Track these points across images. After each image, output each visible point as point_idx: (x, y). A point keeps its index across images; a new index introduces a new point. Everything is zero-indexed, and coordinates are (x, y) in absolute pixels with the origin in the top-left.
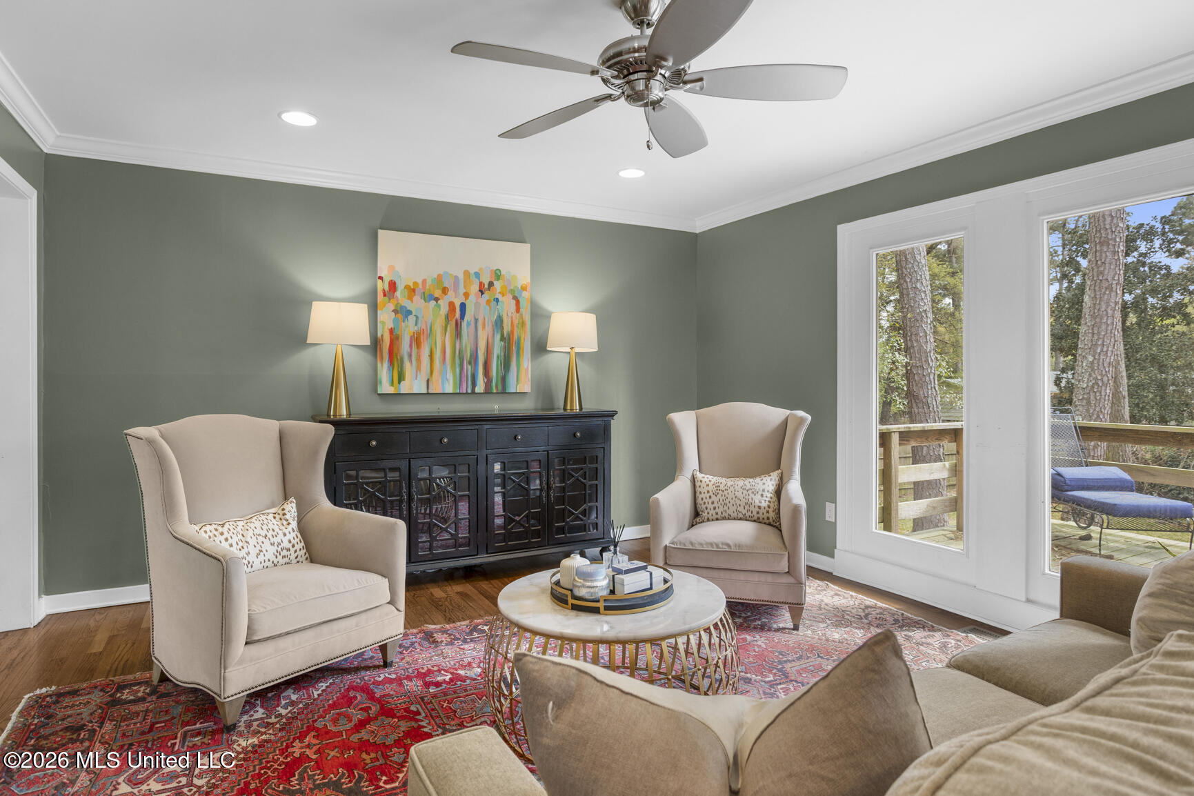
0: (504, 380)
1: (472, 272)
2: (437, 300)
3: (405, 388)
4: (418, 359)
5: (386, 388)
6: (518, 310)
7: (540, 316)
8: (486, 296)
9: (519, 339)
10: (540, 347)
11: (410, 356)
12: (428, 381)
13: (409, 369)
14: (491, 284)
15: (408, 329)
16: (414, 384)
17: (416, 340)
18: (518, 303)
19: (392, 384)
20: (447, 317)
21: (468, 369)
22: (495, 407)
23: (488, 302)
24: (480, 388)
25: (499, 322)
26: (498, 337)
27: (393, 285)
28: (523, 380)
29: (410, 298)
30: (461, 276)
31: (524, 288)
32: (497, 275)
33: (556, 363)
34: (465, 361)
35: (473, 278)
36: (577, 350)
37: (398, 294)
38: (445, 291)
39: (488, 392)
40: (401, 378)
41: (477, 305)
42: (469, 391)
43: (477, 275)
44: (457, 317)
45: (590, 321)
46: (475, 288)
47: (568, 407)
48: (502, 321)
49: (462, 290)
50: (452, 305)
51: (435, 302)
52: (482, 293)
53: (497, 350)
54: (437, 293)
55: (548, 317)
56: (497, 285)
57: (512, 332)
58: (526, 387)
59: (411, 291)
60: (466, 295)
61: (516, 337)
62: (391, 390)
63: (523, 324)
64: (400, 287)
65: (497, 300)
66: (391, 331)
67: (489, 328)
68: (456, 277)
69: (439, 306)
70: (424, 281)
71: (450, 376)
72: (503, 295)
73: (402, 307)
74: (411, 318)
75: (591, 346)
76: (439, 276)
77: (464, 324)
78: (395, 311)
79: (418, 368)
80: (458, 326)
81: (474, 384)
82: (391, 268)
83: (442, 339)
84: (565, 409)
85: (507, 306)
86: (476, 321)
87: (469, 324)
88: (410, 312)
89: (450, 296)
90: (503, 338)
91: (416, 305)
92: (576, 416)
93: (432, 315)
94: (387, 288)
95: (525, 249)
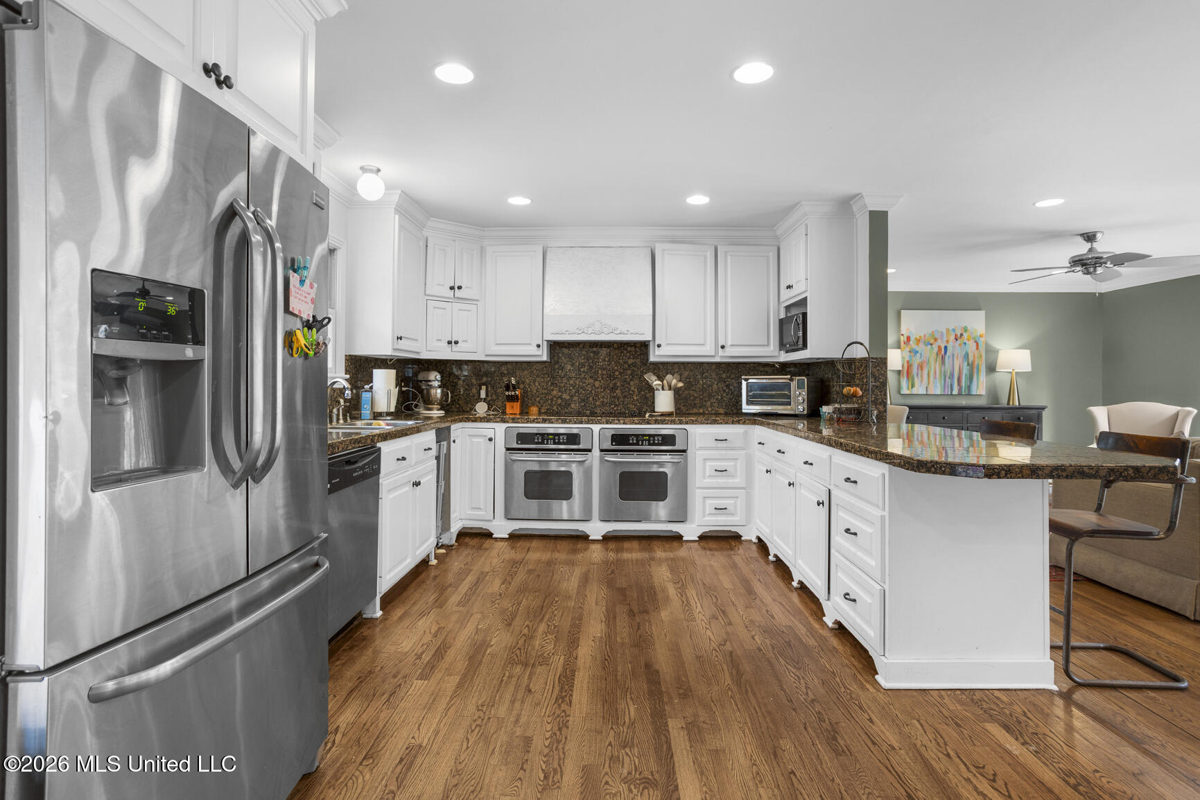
0: (969, 388)
1: (951, 329)
2: (931, 345)
3: (915, 391)
4: (922, 376)
5: (905, 391)
6: (977, 348)
7: (991, 352)
8: (959, 342)
9: (978, 365)
10: (991, 369)
11: (918, 374)
12: (927, 388)
13: (917, 381)
14: (962, 335)
15: (917, 361)
16: (919, 389)
17: (921, 367)
18: (977, 344)
19: (908, 388)
20: (937, 354)
21: (948, 381)
22: (963, 402)
23: (960, 345)
24: (955, 392)
25: (967, 356)
26: (966, 364)
27: (908, 338)
28: (980, 388)
29: (917, 344)
30: (945, 332)
31: (981, 336)
32: (965, 329)
33: (1002, 378)
34: (947, 377)
35: (951, 332)
36: (1016, 371)
37: (911, 342)
38: (936, 340)
39: (960, 394)
40: (913, 386)
41: (954, 346)
42: (949, 393)
43: (954, 330)
44: (943, 353)
45: (1026, 354)
46: (953, 337)
47: (1011, 403)
48: (968, 355)
49: (945, 339)
50: (939, 347)
51: (930, 346)
52: (957, 340)
53: (965, 371)
54: (932, 341)
55: (996, 352)
56: (965, 335)
57: (974, 361)
58: (983, 392)
59: (918, 341)
60: (947, 342)
61: (976, 363)
62: (908, 392)
63: (981, 356)
64: (912, 339)
65: (965, 344)
66: (908, 362)
67: (960, 359)
68: (942, 332)
69: (933, 348)
70: (925, 335)
71: (939, 385)
72: (969, 340)
73: (914, 349)
74: (918, 355)
75: (1027, 367)
76: (933, 332)
77: (947, 357)
78: (910, 352)
79: (922, 381)
80: (943, 358)
81: (952, 390)
82: (908, 329)
83: (935, 366)
84: (1008, 404)
85: (971, 346)
86: (953, 355)
87: (949, 357)
88: (917, 352)
89: (939, 342)
90: (968, 364)
91: (921, 348)
92: (1016, 408)
93: (929, 353)
94: (906, 340)
95: (982, 313)
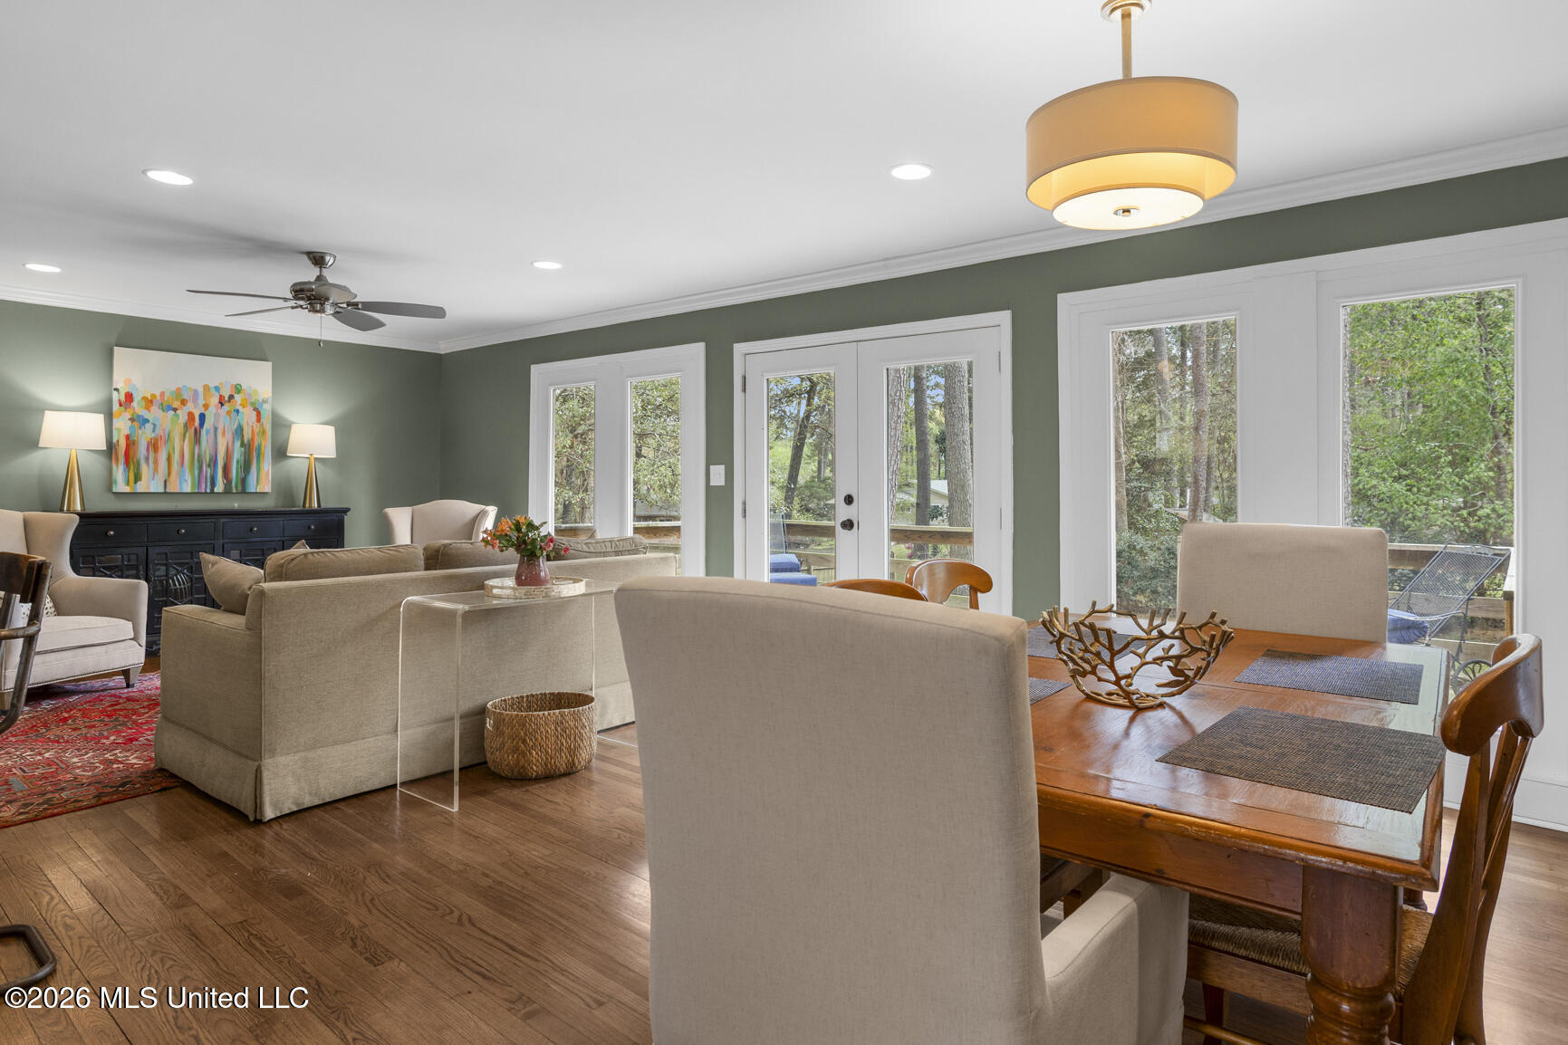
0: (244, 481)
1: (212, 386)
2: (175, 410)
3: (141, 487)
4: (156, 462)
5: (120, 487)
6: (259, 420)
7: (281, 426)
8: (226, 407)
9: (260, 446)
10: (280, 453)
11: (147, 459)
12: (165, 482)
13: (145, 471)
14: (231, 397)
15: (144, 436)
16: (150, 483)
17: (154, 446)
18: (259, 414)
19: (128, 483)
20: (186, 426)
21: (207, 471)
22: (236, 504)
23: (228, 413)
24: (219, 488)
25: (239, 431)
26: (238, 444)
27: (129, 397)
28: (263, 480)
29: (148, 408)
30: (201, 390)
31: (265, 401)
32: (238, 389)
33: (297, 466)
34: (206, 464)
35: (213, 391)
36: (316, 456)
37: (134, 404)
38: (184, 402)
39: (227, 491)
40: (137, 478)
41: (217, 415)
42: (208, 491)
43: (217, 388)
44: (196, 426)
45: (330, 432)
46: (215, 400)
47: (307, 505)
48: (242, 430)
49: (201, 401)
50: (191, 415)
51: (172, 412)
52: (222, 405)
53: (237, 454)
54: (176, 404)
55: (288, 426)
56: (238, 398)
57: (252, 439)
58: (267, 489)
59: (149, 402)
60: (206, 406)
61: (256, 443)
62: (127, 489)
63: (264, 432)
64: (137, 398)
65: (238, 411)
66: (128, 437)
67: (229, 436)
68: (196, 391)
69: (178, 416)
70: (162, 394)
71: (188, 477)
72: (244, 407)
73: (139, 416)
74: (149, 427)
75: (330, 451)
76: (178, 389)
77: (204, 432)
78: (132, 420)
79: (156, 470)
80: (197, 434)
81: (213, 484)
82: (128, 381)
83: (180, 445)
84: (304, 506)
85: (248, 417)
86: (216, 429)
87: (208, 432)
88: (147, 421)
89: (190, 407)
90: (243, 445)
91: (154, 414)
92: (312, 512)
93: (172, 424)
94: (123, 399)
95: (268, 365)
